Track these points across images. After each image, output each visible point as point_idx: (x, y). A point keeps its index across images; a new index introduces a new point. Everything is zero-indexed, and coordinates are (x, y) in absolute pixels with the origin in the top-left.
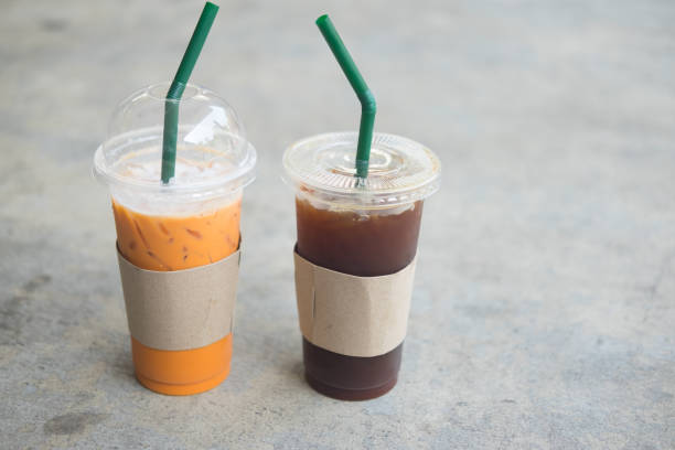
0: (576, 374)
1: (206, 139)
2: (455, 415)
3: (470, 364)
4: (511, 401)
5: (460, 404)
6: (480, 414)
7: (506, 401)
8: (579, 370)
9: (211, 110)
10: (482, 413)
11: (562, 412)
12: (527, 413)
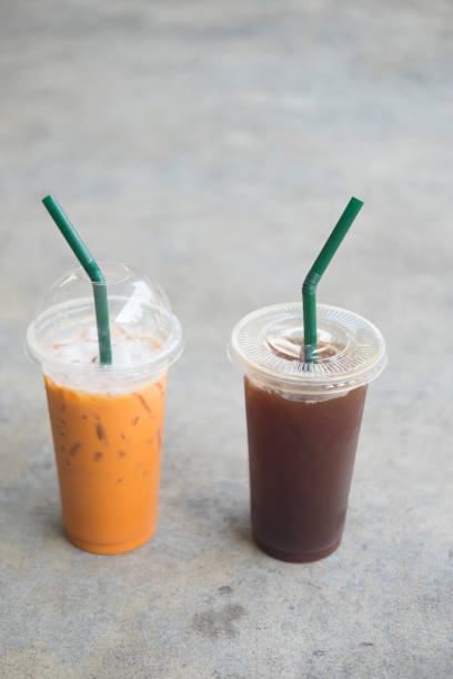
0: (433, 600)
1: (137, 317)
2: (312, 668)
3: (321, 597)
4: (370, 644)
5: (315, 653)
6: (338, 666)
7: (365, 644)
8: (435, 595)
9: (134, 288)
10: (340, 665)
11: (424, 653)
12: (388, 659)
